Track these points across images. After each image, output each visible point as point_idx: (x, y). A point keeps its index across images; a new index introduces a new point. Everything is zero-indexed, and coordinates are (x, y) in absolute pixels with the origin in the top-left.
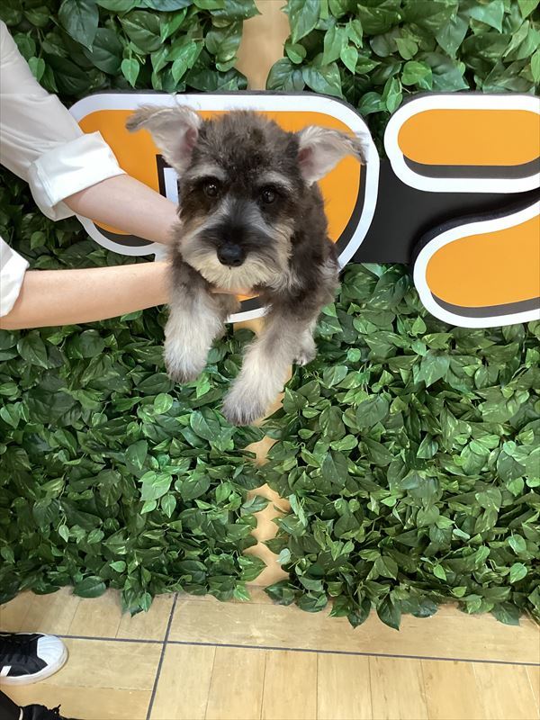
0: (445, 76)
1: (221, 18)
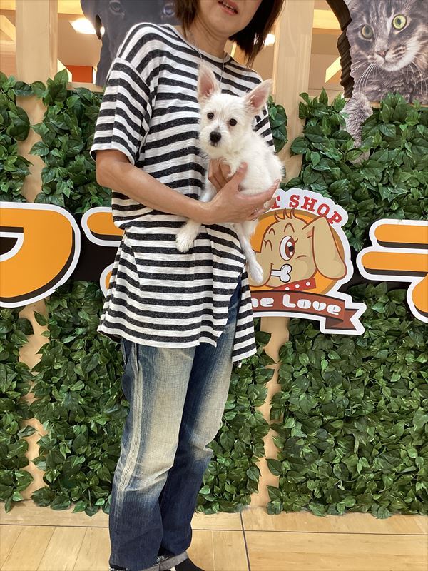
1: (15, 175)
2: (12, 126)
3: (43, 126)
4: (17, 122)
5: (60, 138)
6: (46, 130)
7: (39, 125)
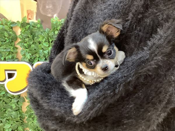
2: (11, 37)
3: (20, 36)
4: (13, 35)
5: (26, 39)
6: (21, 37)
7: (19, 35)
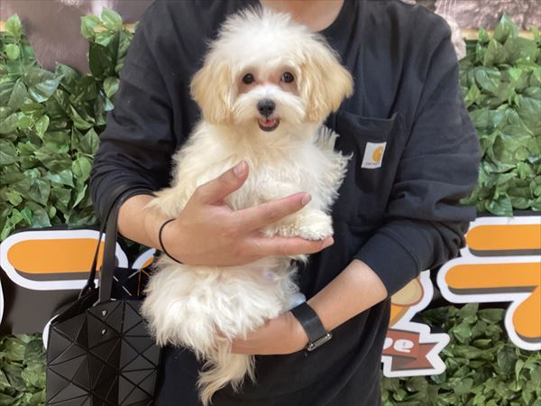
0: (39, 217)
